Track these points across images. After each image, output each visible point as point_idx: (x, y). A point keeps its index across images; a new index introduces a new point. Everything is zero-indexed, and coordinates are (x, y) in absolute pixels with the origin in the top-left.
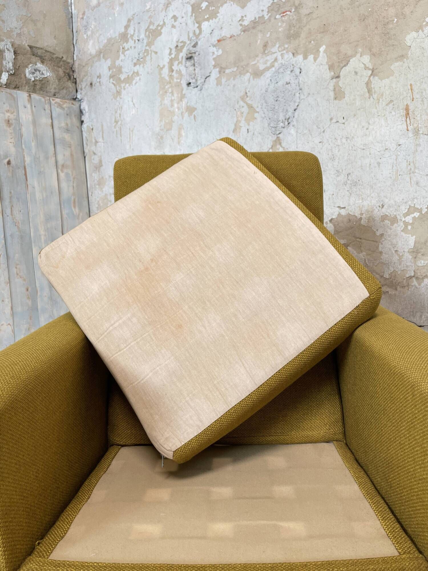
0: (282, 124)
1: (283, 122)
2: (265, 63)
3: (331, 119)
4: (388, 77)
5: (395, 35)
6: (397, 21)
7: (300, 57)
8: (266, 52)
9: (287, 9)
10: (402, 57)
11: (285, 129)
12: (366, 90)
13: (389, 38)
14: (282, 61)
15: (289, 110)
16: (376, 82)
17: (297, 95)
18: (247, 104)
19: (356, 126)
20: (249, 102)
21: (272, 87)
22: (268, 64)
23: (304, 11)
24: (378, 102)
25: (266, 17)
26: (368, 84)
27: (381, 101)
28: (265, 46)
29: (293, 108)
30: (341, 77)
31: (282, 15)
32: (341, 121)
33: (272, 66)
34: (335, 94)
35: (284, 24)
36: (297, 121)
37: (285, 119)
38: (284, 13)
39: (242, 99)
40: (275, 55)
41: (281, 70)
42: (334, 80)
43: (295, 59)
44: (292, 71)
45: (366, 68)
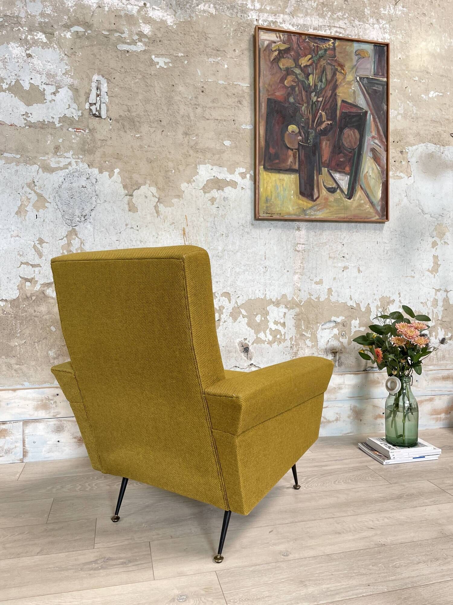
0: (78, 219)
1: (79, 217)
2: (58, 162)
3: (127, 225)
4: (170, 207)
5: (173, 180)
6: (175, 173)
7: (96, 171)
8: (58, 154)
9: (79, 127)
10: (179, 196)
11: (82, 223)
12: (155, 211)
13: (169, 181)
14: (76, 167)
15: (85, 208)
16: (161, 207)
17: (94, 199)
18: (35, 192)
19: (148, 234)
20: (38, 191)
21: (66, 185)
22: (61, 165)
23: (98, 136)
24: (164, 222)
25: (58, 125)
26: (156, 207)
27: (166, 221)
28: (57, 148)
29: (90, 208)
30: (134, 196)
31: (75, 130)
32: (135, 227)
33: (66, 167)
34: (130, 207)
35: (78, 139)
36: (94, 220)
37: (82, 216)
38: (77, 129)
39: (29, 185)
40: (69, 160)
41: (76, 174)
42: (128, 197)
43: (90, 170)
44: (87, 179)
45: (154, 196)
